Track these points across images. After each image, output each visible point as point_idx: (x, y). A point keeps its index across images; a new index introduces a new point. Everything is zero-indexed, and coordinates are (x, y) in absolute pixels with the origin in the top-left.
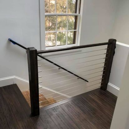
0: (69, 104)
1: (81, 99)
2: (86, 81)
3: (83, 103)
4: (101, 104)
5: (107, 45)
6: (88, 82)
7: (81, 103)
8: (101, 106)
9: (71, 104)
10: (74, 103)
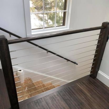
0: (54, 95)
1: (68, 88)
2: (75, 63)
3: (70, 95)
4: (90, 96)
5: (100, 30)
6: (77, 64)
7: (67, 95)
8: (89, 98)
9: (56, 95)
10: (60, 94)
